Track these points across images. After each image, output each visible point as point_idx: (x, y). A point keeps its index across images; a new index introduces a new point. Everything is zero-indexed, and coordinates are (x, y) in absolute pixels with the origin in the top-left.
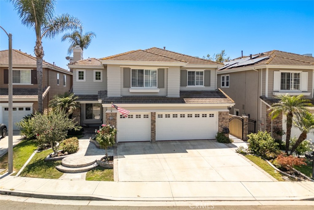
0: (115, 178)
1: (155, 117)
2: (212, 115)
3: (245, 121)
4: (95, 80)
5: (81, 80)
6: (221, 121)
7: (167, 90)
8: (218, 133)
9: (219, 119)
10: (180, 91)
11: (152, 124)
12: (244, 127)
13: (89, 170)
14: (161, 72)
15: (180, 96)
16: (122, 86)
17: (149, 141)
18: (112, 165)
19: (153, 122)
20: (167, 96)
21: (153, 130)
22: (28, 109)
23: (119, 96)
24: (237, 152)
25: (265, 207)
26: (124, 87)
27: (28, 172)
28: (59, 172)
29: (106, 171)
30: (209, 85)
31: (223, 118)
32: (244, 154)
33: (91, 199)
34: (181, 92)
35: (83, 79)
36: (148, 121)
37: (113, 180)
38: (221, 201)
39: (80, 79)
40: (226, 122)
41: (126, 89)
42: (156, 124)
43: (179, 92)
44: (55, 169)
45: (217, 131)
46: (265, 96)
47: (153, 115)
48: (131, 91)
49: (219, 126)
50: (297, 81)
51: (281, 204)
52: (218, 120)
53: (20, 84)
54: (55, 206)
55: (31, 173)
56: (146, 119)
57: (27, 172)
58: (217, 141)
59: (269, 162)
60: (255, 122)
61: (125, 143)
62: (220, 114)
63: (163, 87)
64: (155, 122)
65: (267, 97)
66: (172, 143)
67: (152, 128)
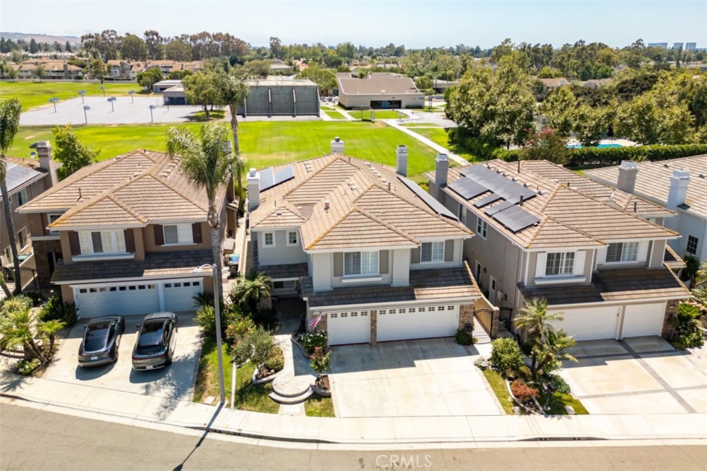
0: (336, 413)
1: (376, 316)
2: (451, 308)
3: (494, 314)
4: (288, 244)
5: (269, 246)
6: (463, 316)
7: (392, 275)
8: (458, 331)
9: (460, 314)
10: (410, 271)
11: (372, 325)
12: (493, 322)
13: (305, 400)
14: (384, 255)
15: (410, 282)
16: (333, 274)
17: (368, 343)
18: (330, 393)
19: (374, 322)
20: (392, 283)
21: (373, 331)
22: (196, 284)
23: (329, 288)
24: (476, 365)
25: (478, 451)
26: (335, 275)
27: (242, 403)
28: (275, 403)
29: (324, 401)
30: (452, 260)
31: (466, 313)
32: (483, 369)
33: (318, 441)
34: (412, 272)
35: (271, 243)
36: (368, 318)
37: (334, 416)
38: (440, 442)
39: (267, 243)
40: (469, 317)
41: (338, 278)
42: (378, 324)
43: (408, 272)
44: (268, 398)
45: (457, 326)
46: (523, 283)
47: (373, 314)
48: (344, 281)
49: (460, 322)
50: (570, 263)
51: (495, 447)
52: (458, 314)
53: (179, 244)
54: (288, 450)
55: (245, 403)
56: (364, 316)
57: (240, 402)
58: (455, 341)
59: (508, 383)
60: (511, 310)
61: (339, 347)
62: (462, 307)
63: (387, 272)
64: (376, 322)
65: (526, 285)
66: (399, 347)
67: (371, 329)
